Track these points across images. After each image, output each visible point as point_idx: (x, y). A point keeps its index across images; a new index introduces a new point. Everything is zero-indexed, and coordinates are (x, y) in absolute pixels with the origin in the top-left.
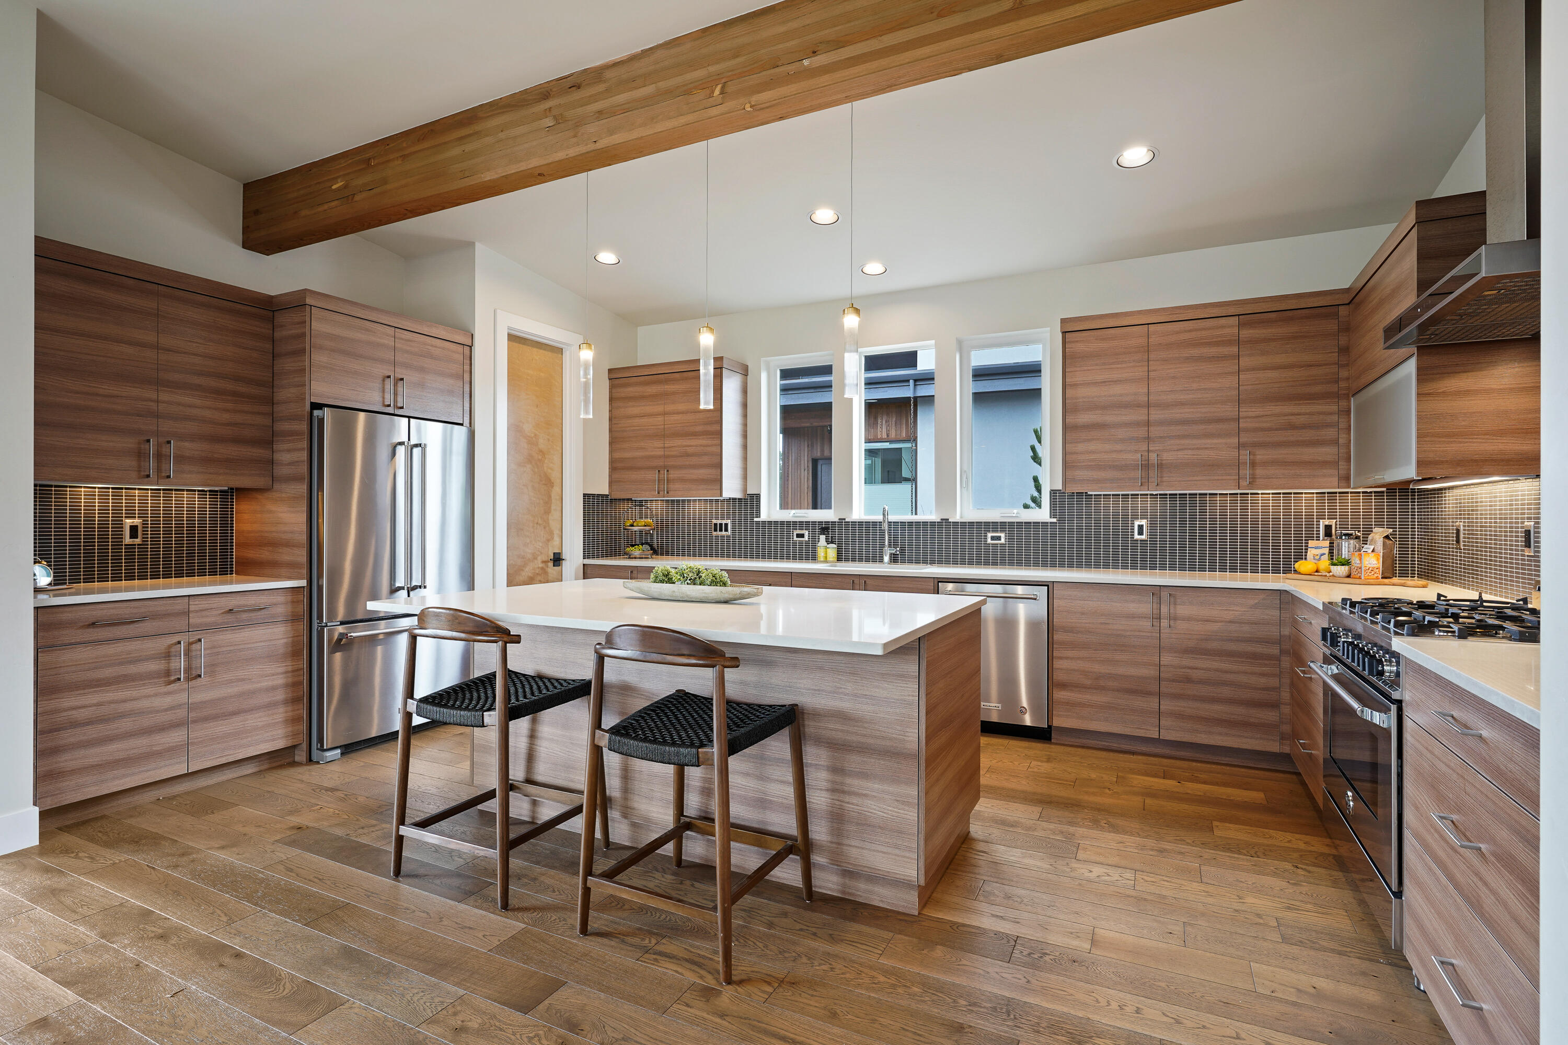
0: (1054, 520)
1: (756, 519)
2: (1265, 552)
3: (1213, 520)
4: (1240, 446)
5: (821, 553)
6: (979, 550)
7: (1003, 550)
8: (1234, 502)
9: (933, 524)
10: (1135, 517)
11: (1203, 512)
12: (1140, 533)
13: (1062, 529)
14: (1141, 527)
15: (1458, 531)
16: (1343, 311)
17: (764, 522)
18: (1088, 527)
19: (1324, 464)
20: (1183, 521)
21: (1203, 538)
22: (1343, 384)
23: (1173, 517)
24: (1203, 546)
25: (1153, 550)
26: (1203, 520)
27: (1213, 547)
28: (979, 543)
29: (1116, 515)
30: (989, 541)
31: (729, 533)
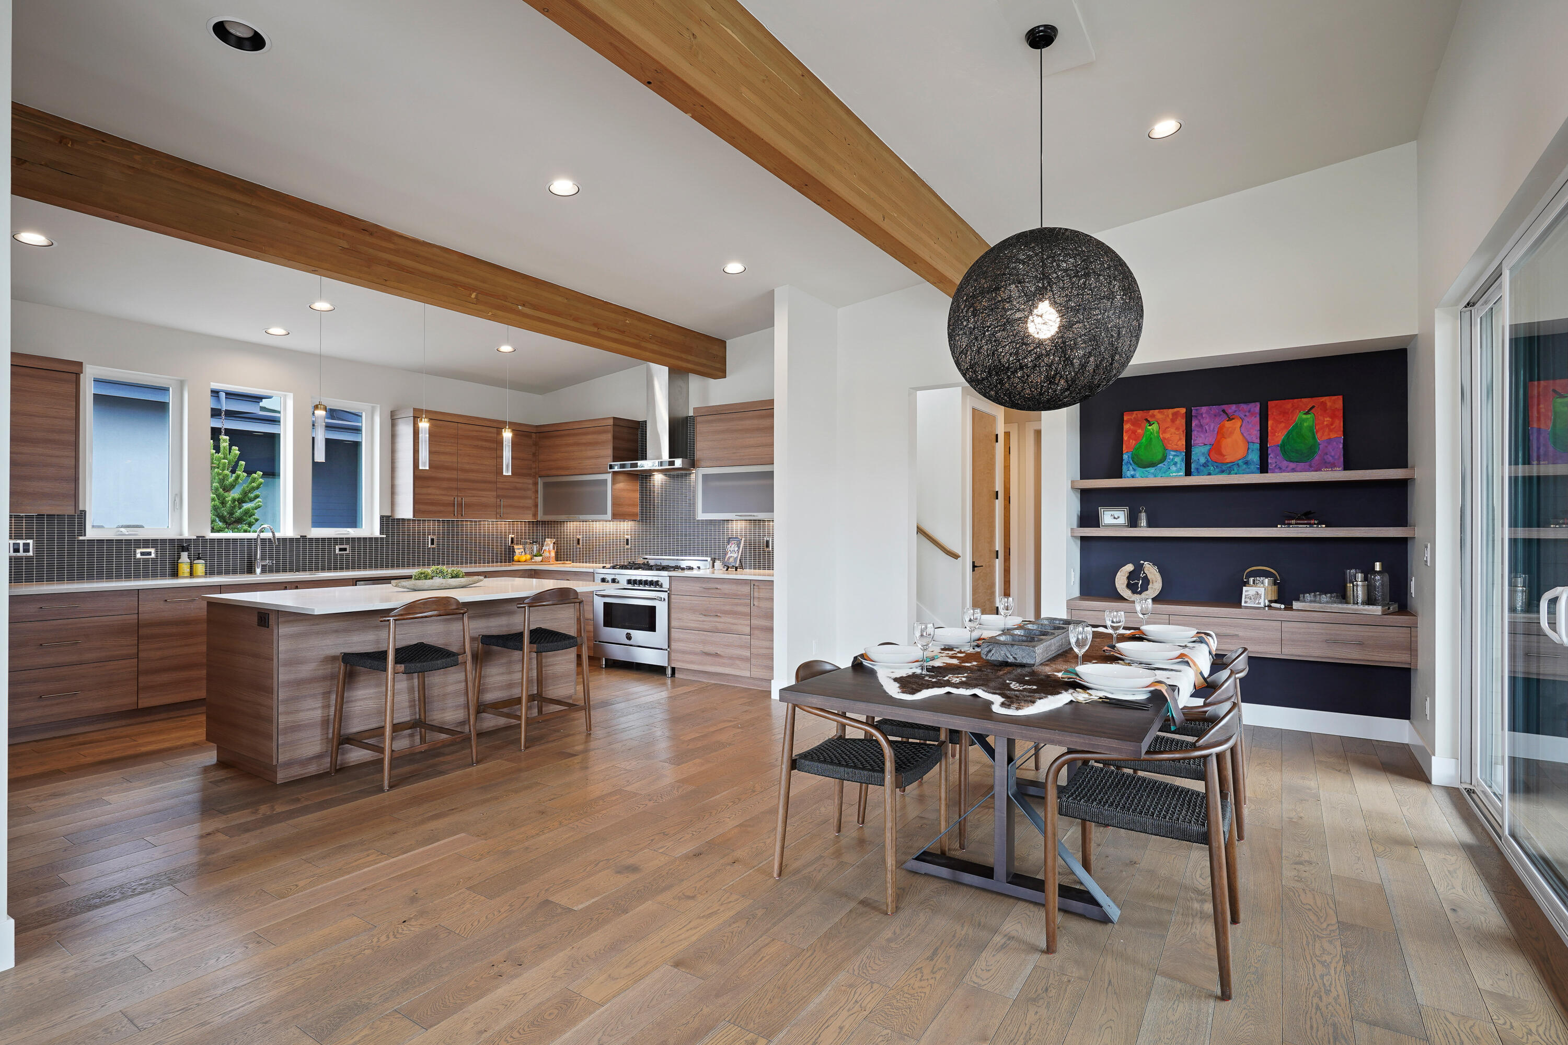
0: (385, 536)
1: (81, 538)
2: (488, 552)
3: (467, 535)
4: (498, 497)
5: (184, 568)
6: (329, 559)
7: (347, 559)
8: (476, 525)
9: (291, 540)
10: (429, 534)
11: (462, 531)
12: (432, 543)
13: (387, 541)
14: (432, 540)
15: (579, 540)
16: (534, 435)
17: (91, 542)
18: (403, 541)
19: (528, 508)
20: (453, 535)
21: (462, 545)
22: (533, 470)
23: (448, 533)
24: (462, 550)
25: (439, 554)
26: (462, 535)
27: (467, 550)
28: (330, 552)
29: (419, 532)
30: (337, 551)
31: (31, 554)
